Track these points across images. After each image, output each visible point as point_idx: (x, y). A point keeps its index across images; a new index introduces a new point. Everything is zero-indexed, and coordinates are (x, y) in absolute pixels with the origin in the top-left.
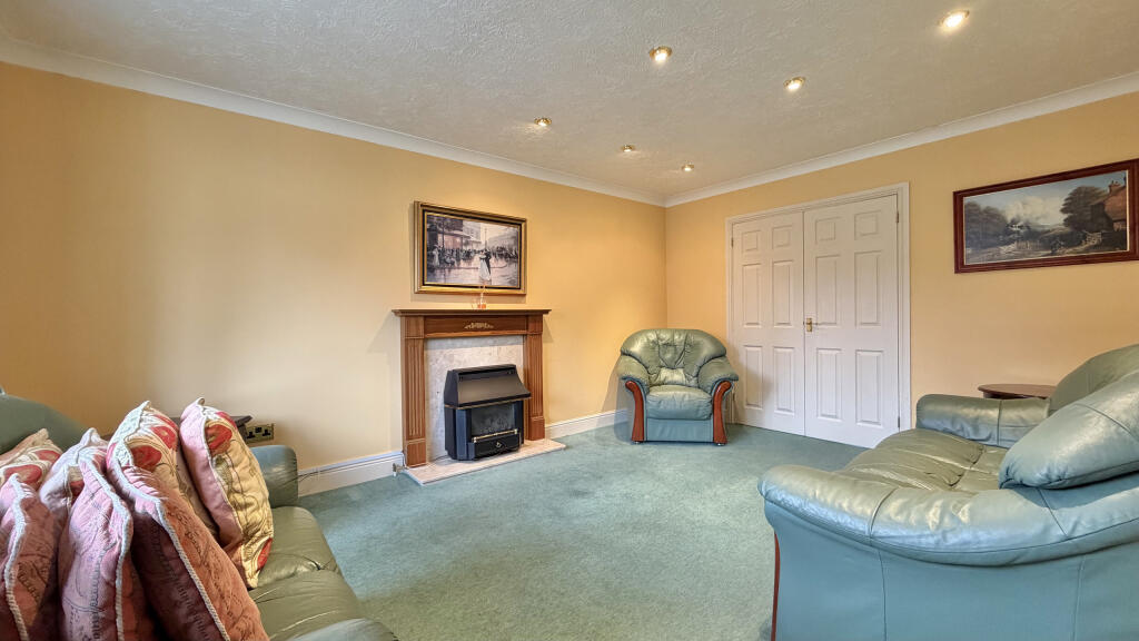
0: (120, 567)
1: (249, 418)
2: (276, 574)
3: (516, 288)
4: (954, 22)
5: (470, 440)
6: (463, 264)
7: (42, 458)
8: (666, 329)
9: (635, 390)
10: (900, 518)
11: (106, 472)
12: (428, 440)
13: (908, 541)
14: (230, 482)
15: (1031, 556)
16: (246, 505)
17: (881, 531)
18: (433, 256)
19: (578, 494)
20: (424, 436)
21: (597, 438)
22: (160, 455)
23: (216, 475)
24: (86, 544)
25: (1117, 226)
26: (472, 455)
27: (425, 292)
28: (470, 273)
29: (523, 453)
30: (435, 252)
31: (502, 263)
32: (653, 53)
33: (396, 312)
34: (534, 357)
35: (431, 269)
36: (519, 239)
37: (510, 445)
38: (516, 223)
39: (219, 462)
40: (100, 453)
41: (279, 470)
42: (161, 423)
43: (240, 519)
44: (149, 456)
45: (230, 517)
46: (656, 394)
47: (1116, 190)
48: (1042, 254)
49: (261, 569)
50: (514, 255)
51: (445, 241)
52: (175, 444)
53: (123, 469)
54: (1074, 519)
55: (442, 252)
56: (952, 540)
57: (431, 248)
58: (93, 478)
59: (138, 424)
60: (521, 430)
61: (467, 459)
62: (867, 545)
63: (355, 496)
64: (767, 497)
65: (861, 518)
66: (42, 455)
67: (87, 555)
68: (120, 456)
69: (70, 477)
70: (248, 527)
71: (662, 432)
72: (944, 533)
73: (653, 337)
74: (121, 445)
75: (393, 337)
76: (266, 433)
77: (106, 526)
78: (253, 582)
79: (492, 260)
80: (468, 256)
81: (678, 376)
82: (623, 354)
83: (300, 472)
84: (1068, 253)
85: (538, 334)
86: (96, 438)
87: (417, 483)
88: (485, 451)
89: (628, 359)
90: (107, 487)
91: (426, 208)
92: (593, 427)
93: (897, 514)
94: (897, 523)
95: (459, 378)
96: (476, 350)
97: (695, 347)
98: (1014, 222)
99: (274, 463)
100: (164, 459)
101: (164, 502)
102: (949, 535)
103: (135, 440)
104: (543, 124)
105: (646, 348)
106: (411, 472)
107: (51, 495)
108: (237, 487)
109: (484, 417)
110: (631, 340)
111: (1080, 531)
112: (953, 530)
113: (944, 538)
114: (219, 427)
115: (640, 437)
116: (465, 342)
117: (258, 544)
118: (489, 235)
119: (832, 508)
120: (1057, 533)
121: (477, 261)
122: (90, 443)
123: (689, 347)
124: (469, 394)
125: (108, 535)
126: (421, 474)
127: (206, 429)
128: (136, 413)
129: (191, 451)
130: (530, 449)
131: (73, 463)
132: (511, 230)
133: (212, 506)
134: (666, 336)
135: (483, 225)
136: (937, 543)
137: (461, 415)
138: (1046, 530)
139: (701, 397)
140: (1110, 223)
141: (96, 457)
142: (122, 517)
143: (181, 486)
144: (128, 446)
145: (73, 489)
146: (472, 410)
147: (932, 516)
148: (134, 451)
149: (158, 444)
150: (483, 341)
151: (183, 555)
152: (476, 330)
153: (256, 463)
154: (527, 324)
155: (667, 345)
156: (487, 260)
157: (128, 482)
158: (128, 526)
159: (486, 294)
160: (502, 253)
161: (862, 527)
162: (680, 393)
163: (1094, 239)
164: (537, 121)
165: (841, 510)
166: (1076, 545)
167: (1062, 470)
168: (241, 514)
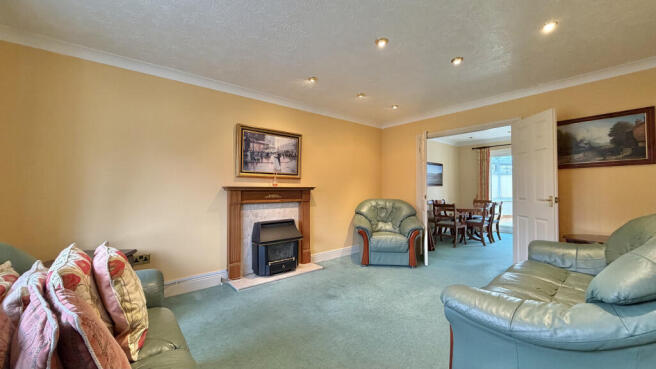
0: (49, 359)
1: (135, 251)
2: (149, 352)
3: (295, 174)
4: (549, 28)
5: (267, 264)
6: (264, 160)
7: (6, 280)
8: (382, 199)
9: (364, 235)
10: (528, 320)
11: (45, 292)
12: (242, 264)
13: (532, 334)
14: (122, 295)
15: (609, 346)
16: (132, 310)
17: (516, 327)
18: (247, 155)
19: (331, 297)
20: (239, 261)
21: (342, 263)
22: (79, 279)
23: (114, 291)
24: (29, 343)
25: (640, 144)
26: (268, 273)
27: (243, 177)
28: (269, 166)
29: (298, 271)
30: (249, 154)
31: (287, 160)
32: (377, 42)
33: (225, 188)
34: (305, 214)
35: (246, 163)
36: (297, 146)
37: (290, 267)
38: (296, 137)
39: (117, 283)
40: (43, 277)
41: (153, 284)
42: (82, 258)
43: (128, 317)
44: (73, 280)
45: (122, 317)
46: (375, 238)
47: (639, 124)
48: (598, 160)
49: (140, 349)
50: (294, 155)
51: (255, 147)
52: (90, 271)
53: (56, 290)
54: (635, 324)
55: (253, 153)
56: (560, 334)
57: (246, 151)
58: (36, 297)
59: (67, 259)
60: (297, 258)
61: (265, 275)
62: (509, 336)
63: (198, 297)
64: (446, 304)
65: (504, 319)
66: (6, 278)
67: (29, 351)
68: (55, 281)
69: (22, 294)
70: (133, 322)
71: (379, 259)
72: (555, 330)
73: (374, 203)
74: (55, 273)
75: (223, 203)
76: (146, 259)
77: (42, 331)
78: (135, 357)
79: (281, 158)
80: (268, 156)
81: (389, 226)
82: (357, 213)
83: (166, 282)
84: (613, 159)
85: (308, 201)
86: (41, 266)
87: (235, 290)
88: (275, 270)
89: (360, 216)
90: (44, 304)
91: (244, 128)
92: (339, 256)
93: (526, 317)
94: (527, 323)
95: (261, 227)
96: (270, 210)
97: (399, 209)
98: (582, 141)
99: (150, 280)
100: (82, 282)
101: (79, 315)
102: (558, 332)
103: (64, 271)
104: (312, 81)
105: (370, 210)
106: (232, 283)
107: (10, 305)
108: (127, 298)
109: (275, 250)
110: (361, 205)
111: (639, 332)
112: (561, 328)
113: (555, 333)
114: (117, 261)
115: (366, 262)
116: (265, 205)
117: (139, 333)
118: (280, 143)
119: (486, 312)
120: (625, 332)
121: (273, 158)
122: (37, 270)
123: (395, 210)
124: (268, 236)
125: (43, 338)
126: (239, 284)
127: (109, 263)
128: (66, 252)
129: (99, 275)
130: (302, 269)
131: (24, 285)
132: (293, 141)
133: (111, 310)
134: (381, 203)
135: (277, 138)
136: (551, 336)
137: (262, 248)
138: (618, 330)
139: (402, 240)
140: (637, 143)
141: (40, 279)
142: (52, 326)
143: (92, 298)
144: (60, 274)
145: (24, 302)
146: (268, 246)
147: (547, 319)
148: (64, 278)
149: (79, 272)
150: (275, 205)
151: (91, 349)
152: (271, 199)
153: (139, 282)
154: (301, 196)
155: (382, 208)
156: (279, 158)
157: (58, 300)
158: (56, 332)
159: (278, 178)
160: (288, 154)
161: (505, 324)
162: (390, 237)
163: (628, 151)
164: (309, 79)
165: (491, 314)
166: (637, 340)
167: (627, 293)
168: (129, 315)
